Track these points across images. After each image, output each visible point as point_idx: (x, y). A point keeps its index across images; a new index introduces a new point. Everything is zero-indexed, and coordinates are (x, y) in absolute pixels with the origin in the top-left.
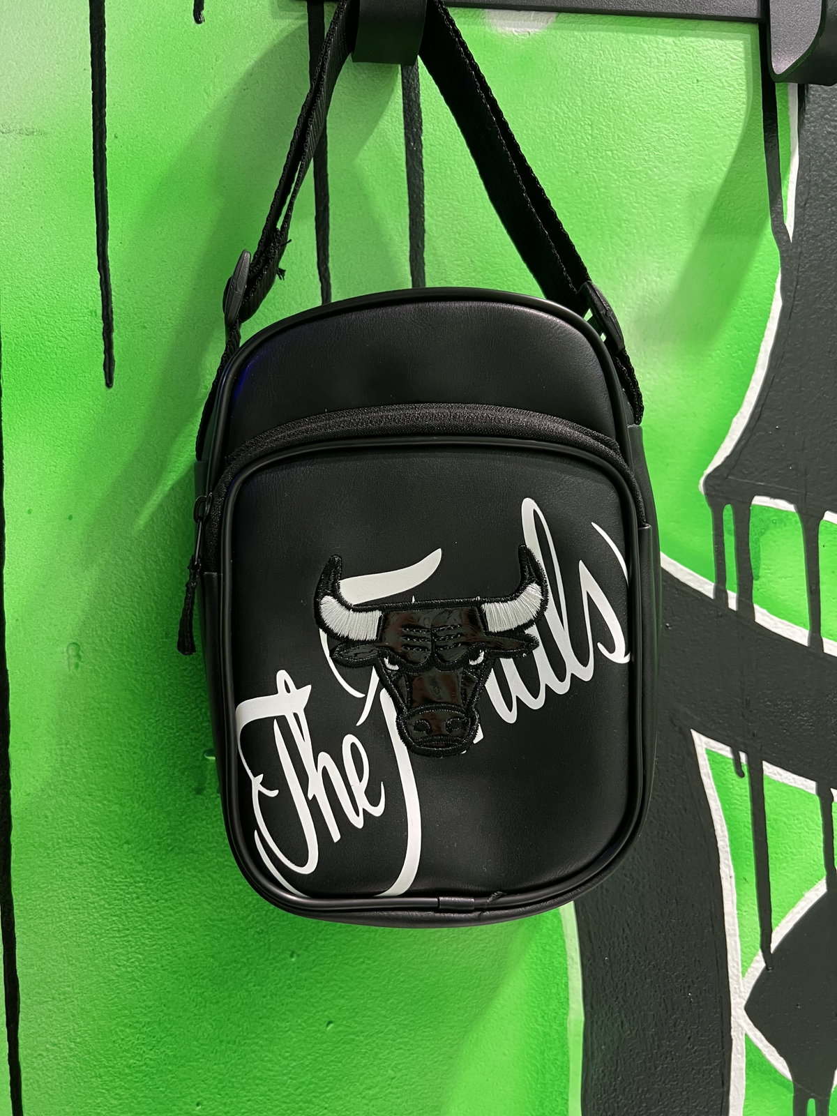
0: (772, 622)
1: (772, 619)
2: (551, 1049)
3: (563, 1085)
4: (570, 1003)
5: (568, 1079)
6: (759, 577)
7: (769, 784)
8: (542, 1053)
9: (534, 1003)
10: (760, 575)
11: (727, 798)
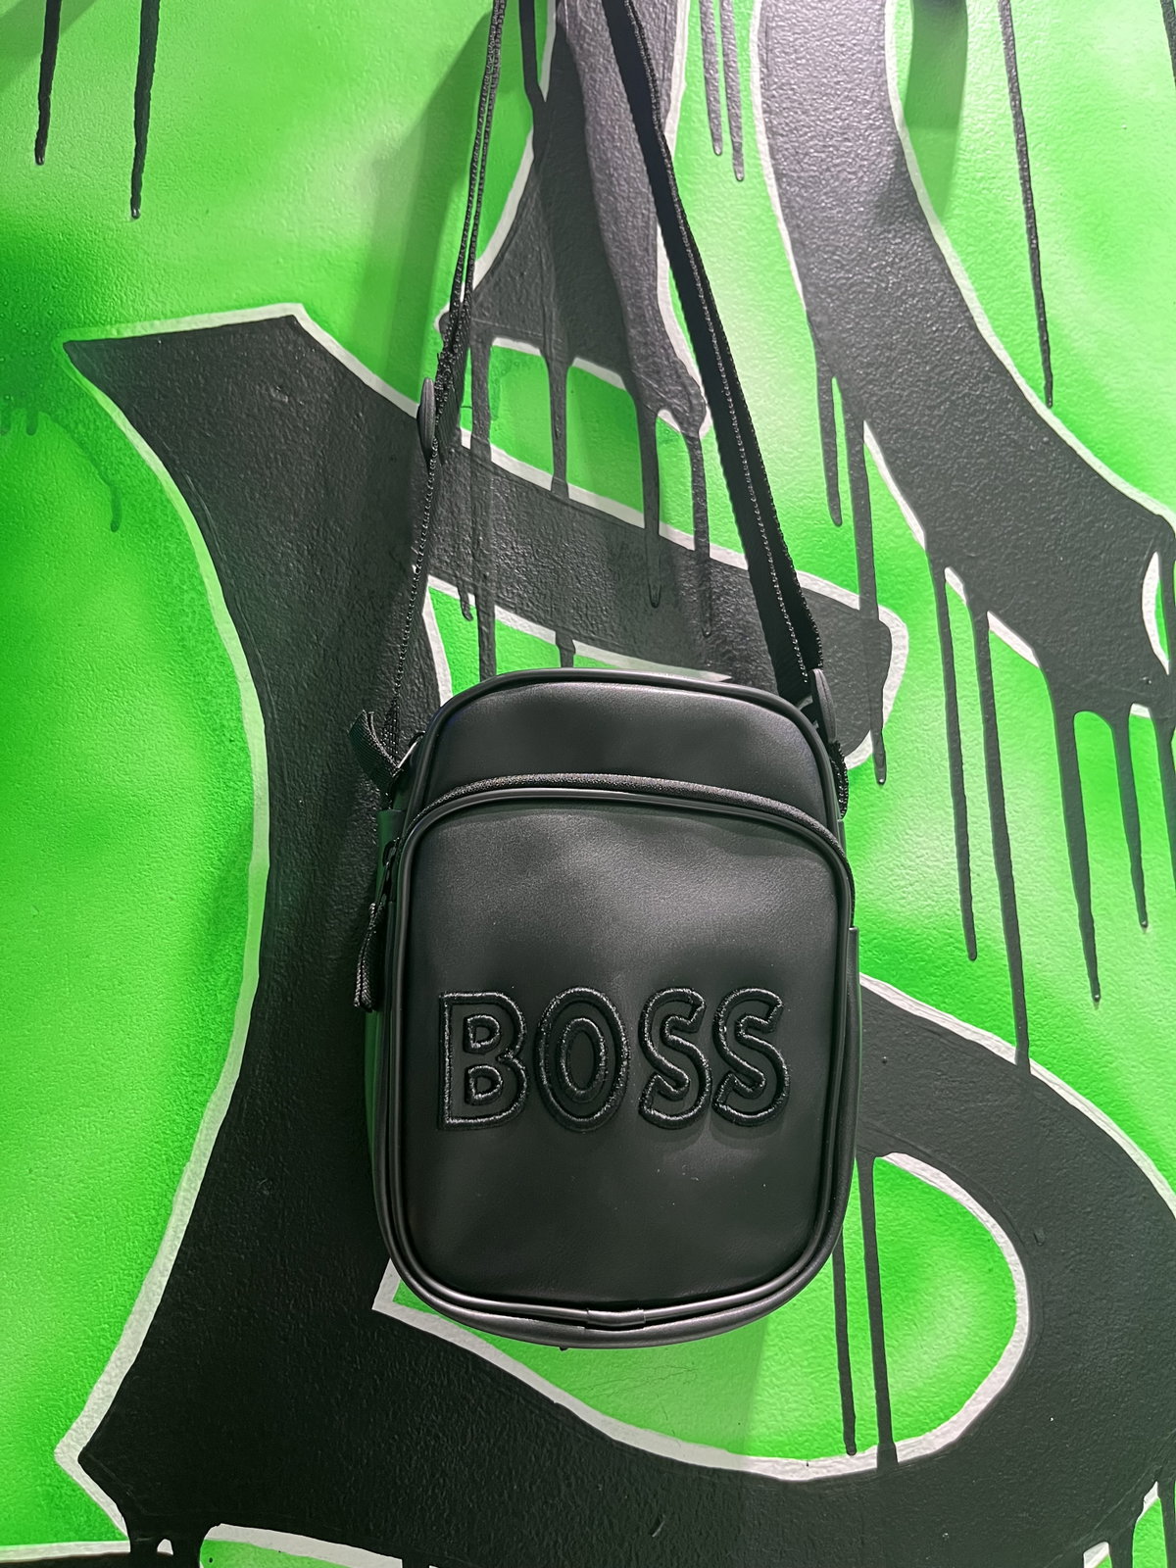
0: (510, 463)
1: (511, 461)
2: (226, 896)
3: (239, 938)
4: (254, 847)
5: (246, 932)
6: (497, 417)
7: (501, 629)
8: (216, 900)
9: (211, 843)
10: (499, 415)
11: (451, 640)
